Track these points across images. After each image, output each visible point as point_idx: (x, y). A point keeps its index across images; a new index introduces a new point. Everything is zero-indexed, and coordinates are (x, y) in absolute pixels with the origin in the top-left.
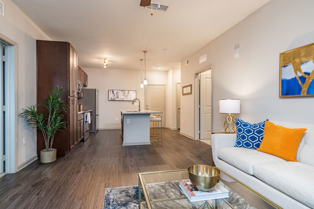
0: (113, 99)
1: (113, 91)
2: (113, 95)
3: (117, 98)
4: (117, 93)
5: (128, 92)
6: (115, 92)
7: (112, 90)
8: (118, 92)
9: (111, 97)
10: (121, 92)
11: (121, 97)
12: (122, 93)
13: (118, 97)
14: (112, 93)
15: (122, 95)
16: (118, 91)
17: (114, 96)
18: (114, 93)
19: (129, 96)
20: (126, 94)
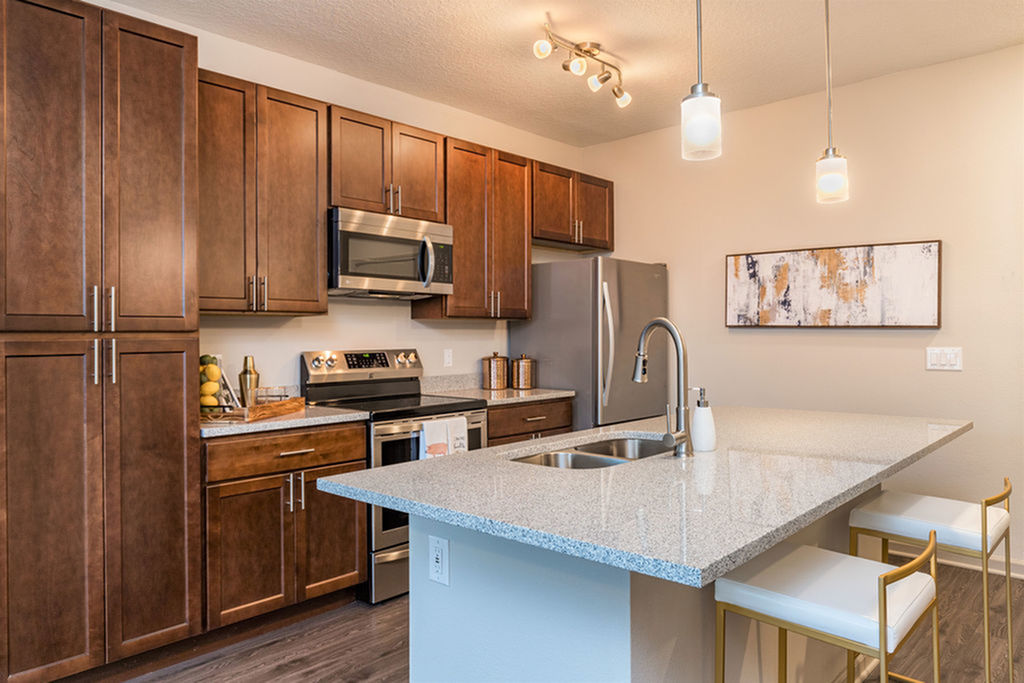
0: (752, 314)
1: (752, 265)
2: (754, 288)
3: (782, 312)
4: (780, 273)
5: (869, 262)
6: (766, 268)
7: (748, 255)
8: (787, 268)
9: (742, 303)
10: (811, 263)
11: (812, 296)
12: (821, 269)
13: (786, 303)
14: (744, 273)
15: (815, 284)
16: (789, 258)
17: (762, 294)
18: (760, 275)
19: (872, 294)
20: (850, 277)
